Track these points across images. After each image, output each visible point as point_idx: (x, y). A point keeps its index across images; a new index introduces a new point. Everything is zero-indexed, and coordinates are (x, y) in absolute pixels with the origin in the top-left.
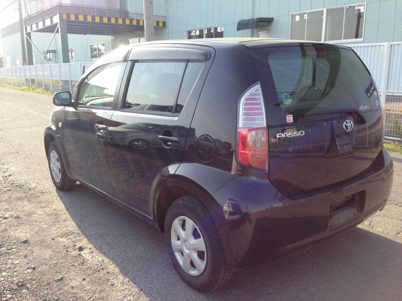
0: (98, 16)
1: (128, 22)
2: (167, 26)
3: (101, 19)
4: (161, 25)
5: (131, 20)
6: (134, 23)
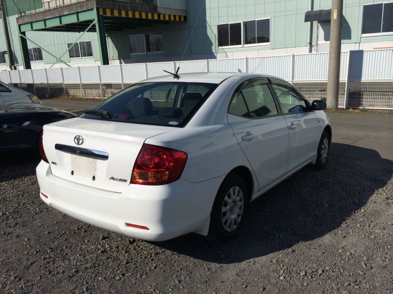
0: (131, 10)
1: (156, 17)
2: (188, 20)
3: (134, 14)
5: (159, 15)
6: (162, 18)
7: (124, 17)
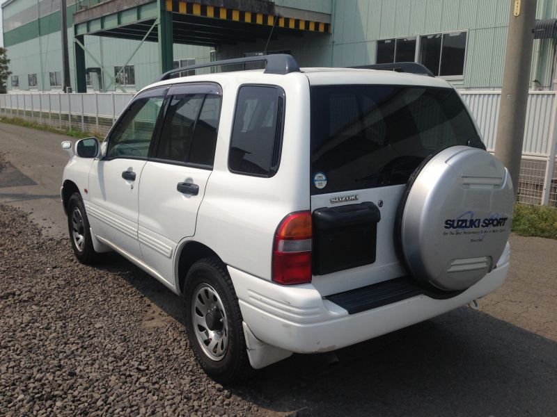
0: (224, 7)
1: (271, 22)
2: (332, 31)
3: (229, 14)
4: (321, 29)
5: (277, 19)
6: (282, 24)
7: (211, 19)
